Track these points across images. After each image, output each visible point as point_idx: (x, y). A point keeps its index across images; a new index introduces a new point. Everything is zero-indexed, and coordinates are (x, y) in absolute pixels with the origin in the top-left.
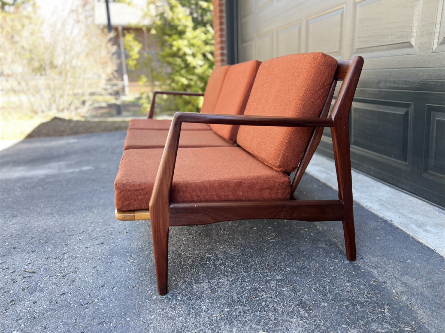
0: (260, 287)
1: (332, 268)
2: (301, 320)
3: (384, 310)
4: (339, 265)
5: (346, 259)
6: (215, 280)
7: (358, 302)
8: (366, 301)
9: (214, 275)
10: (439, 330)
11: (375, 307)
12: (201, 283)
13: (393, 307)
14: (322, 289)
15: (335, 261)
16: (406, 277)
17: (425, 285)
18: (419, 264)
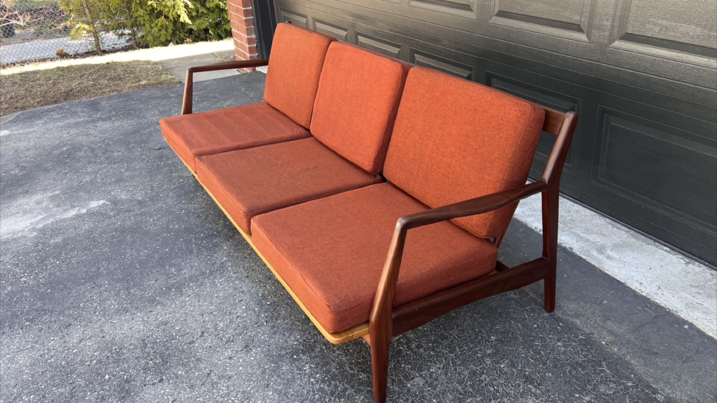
0: (477, 368)
1: (535, 326)
2: (537, 399)
3: (603, 367)
4: (540, 320)
5: (543, 310)
6: (426, 372)
7: (577, 363)
8: (584, 361)
9: (420, 365)
10: (656, 379)
11: (594, 366)
12: (412, 378)
13: (609, 362)
14: (538, 356)
15: (534, 316)
16: (609, 323)
17: (629, 330)
18: (615, 305)
